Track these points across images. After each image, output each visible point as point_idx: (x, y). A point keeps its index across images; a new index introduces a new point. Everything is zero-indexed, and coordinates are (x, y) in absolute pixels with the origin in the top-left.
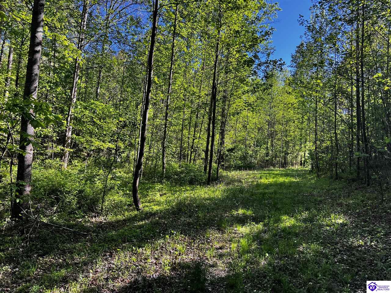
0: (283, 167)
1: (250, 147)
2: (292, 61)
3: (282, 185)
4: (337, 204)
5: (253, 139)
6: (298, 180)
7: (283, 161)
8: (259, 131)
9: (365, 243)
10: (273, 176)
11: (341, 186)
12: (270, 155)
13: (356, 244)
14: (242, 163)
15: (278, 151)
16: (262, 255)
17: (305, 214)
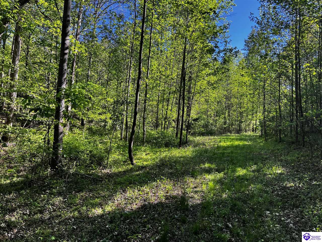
0: (238, 133)
1: (211, 117)
2: (245, 45)
3: (237, 147)
4: (279, 160)
5: (213, 111)
6: (250, 143)
7: (238, 128)
8: (218, 103)
9: (295, 185)
10: (230, 140)
11: (283, 147)
12: (227, 123)
13: (289, 185)
14: (204, 131)
15: (234, 120)
16: (223, 191)
17: (254, 167)
